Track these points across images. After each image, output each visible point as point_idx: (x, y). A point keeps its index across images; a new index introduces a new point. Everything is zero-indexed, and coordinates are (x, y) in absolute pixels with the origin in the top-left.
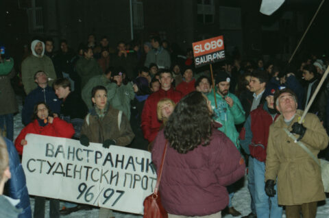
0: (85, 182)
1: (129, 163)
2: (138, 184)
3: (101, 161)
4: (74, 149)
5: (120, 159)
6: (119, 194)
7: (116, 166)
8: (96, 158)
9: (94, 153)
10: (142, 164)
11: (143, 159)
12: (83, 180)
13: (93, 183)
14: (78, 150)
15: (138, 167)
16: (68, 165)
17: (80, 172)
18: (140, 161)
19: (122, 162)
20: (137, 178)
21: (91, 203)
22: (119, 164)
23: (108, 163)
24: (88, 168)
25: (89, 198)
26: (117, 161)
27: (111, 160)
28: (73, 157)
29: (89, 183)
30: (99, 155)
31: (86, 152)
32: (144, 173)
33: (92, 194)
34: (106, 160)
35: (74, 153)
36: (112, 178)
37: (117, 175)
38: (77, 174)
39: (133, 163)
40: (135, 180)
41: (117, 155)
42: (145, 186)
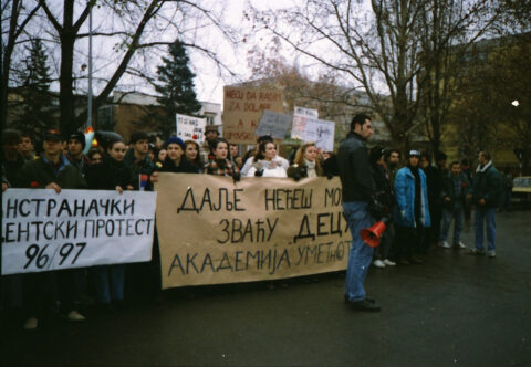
0: (35, 242)
1: (91, 207)
2: (102, 230)
3: (54, 211)
4: (16, 201)
5: (80, 204)
6: (80, 247)
7: (75, 214)
8: (49, 208)
9: (46, 203)
10: (107, 207)
11: (108, 201)
12: (33, 241)
13: (46, 242)
14: (22, 203)
15: (102, 210)
16: (8, 225)
17: (28, 231)
18: (104, 203)
19: (83, 208)
20: (101, 223)
21: (45, 269)
22: (79, 211)
23: (65, 212)
24: (37, 224)
25: (41, 263)
26: (76, 208)
27: (68, 208)
28: (15, 213)
29: (42, 242)
30: (52, 204)
31: (35, 203)
32: (109, 217)
33: (46, 256)
34: (62, 208)
35: (15, 208)
36: (69, 230)
37: (76, 225)
38: (24, 235)
39: (96, 208)
40: (98, 227)
41: (76, 202)
42: (110, 231)
